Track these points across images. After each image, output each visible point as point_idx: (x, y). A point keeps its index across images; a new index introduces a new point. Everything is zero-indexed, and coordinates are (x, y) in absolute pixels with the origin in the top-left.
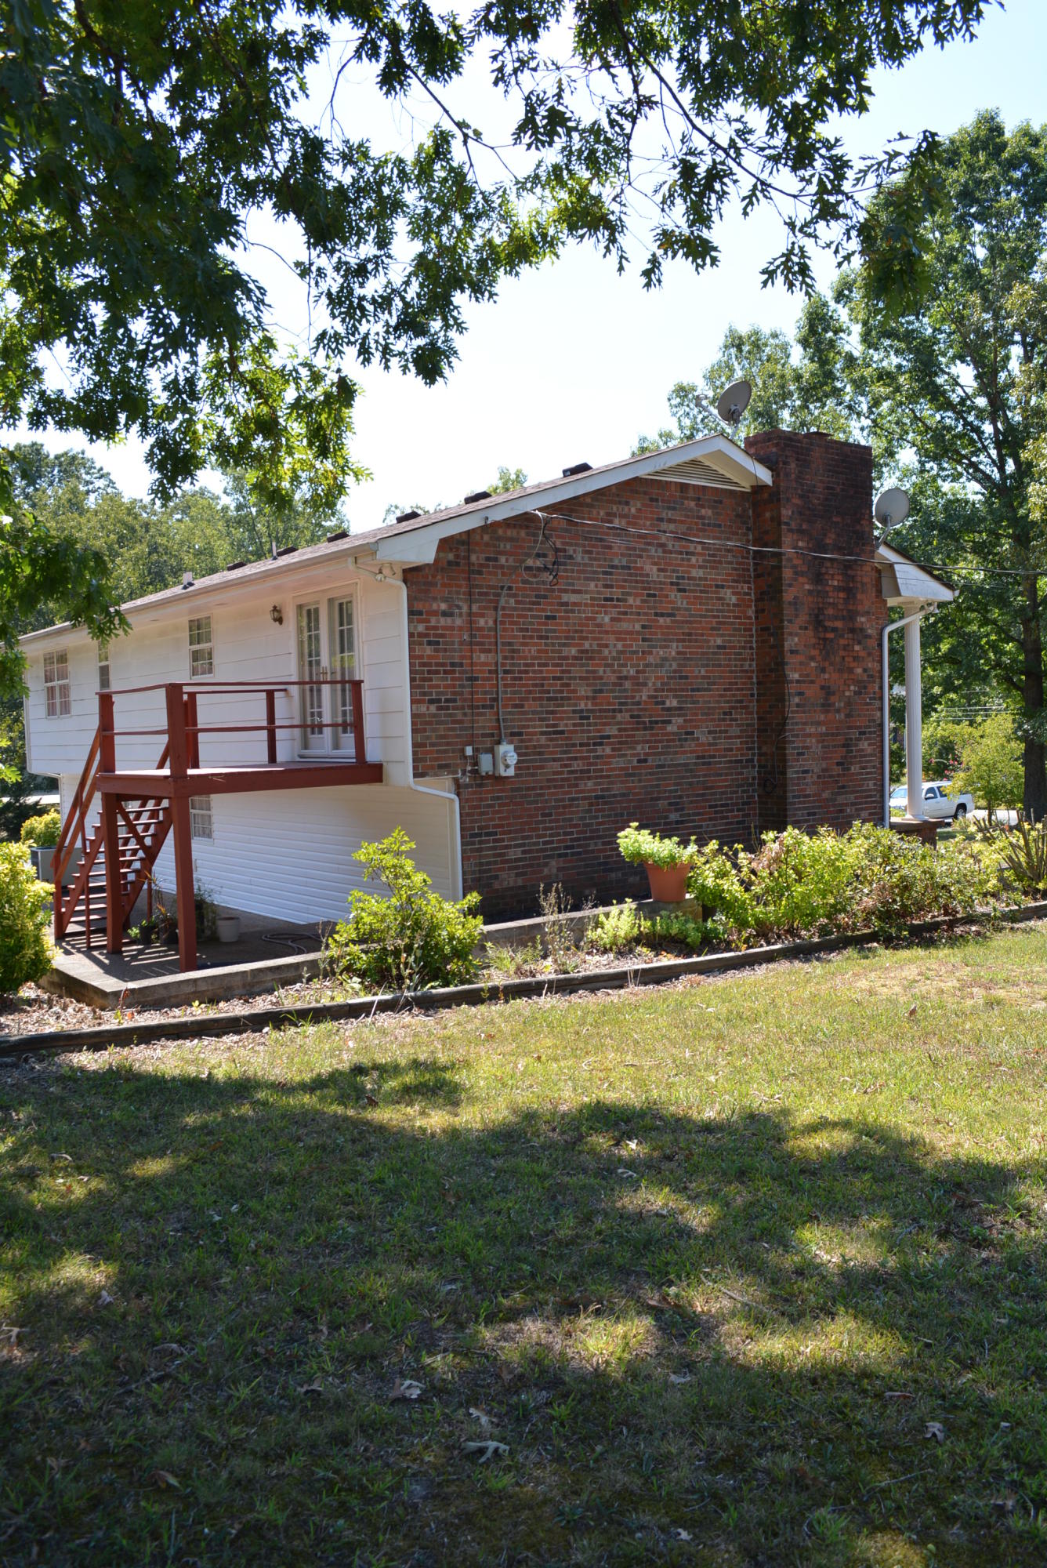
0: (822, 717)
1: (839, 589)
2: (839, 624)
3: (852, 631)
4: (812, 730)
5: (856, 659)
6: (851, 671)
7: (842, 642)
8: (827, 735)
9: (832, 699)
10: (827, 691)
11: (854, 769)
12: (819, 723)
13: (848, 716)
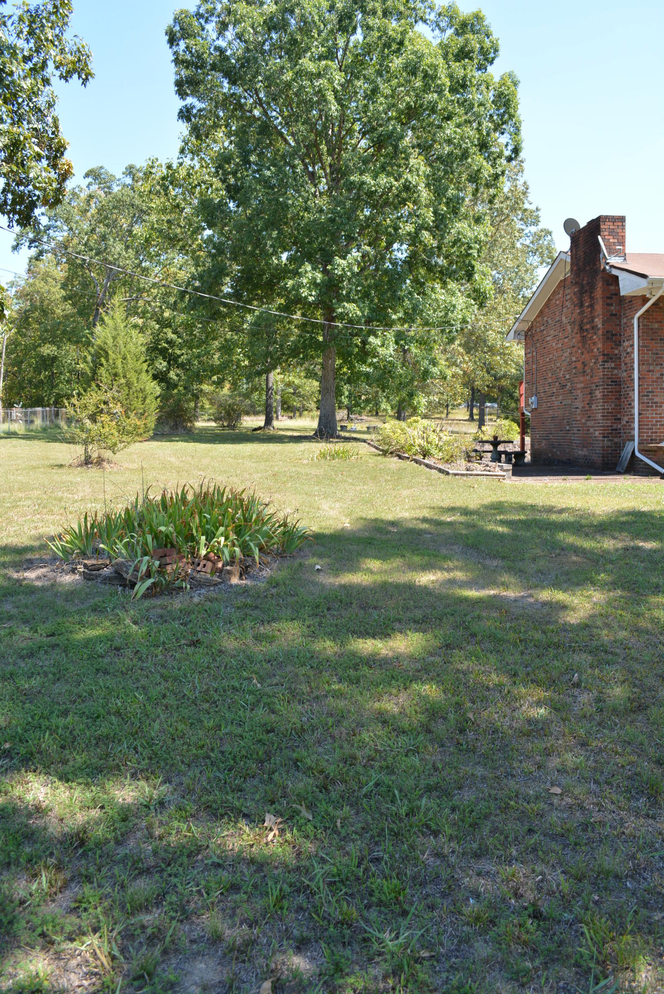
0: (582, 379)
1: (588, 307)
2: (588, 326)
3: (593, 328)
4: (579, 386)
5: (594, 343)
6: (592, 351)
7: (589, 336)
8: (583, 388)
9: (586, 368)
10: (585, 365)
11: (594, 407)
12: (581, 382)
13: (592, 377)
